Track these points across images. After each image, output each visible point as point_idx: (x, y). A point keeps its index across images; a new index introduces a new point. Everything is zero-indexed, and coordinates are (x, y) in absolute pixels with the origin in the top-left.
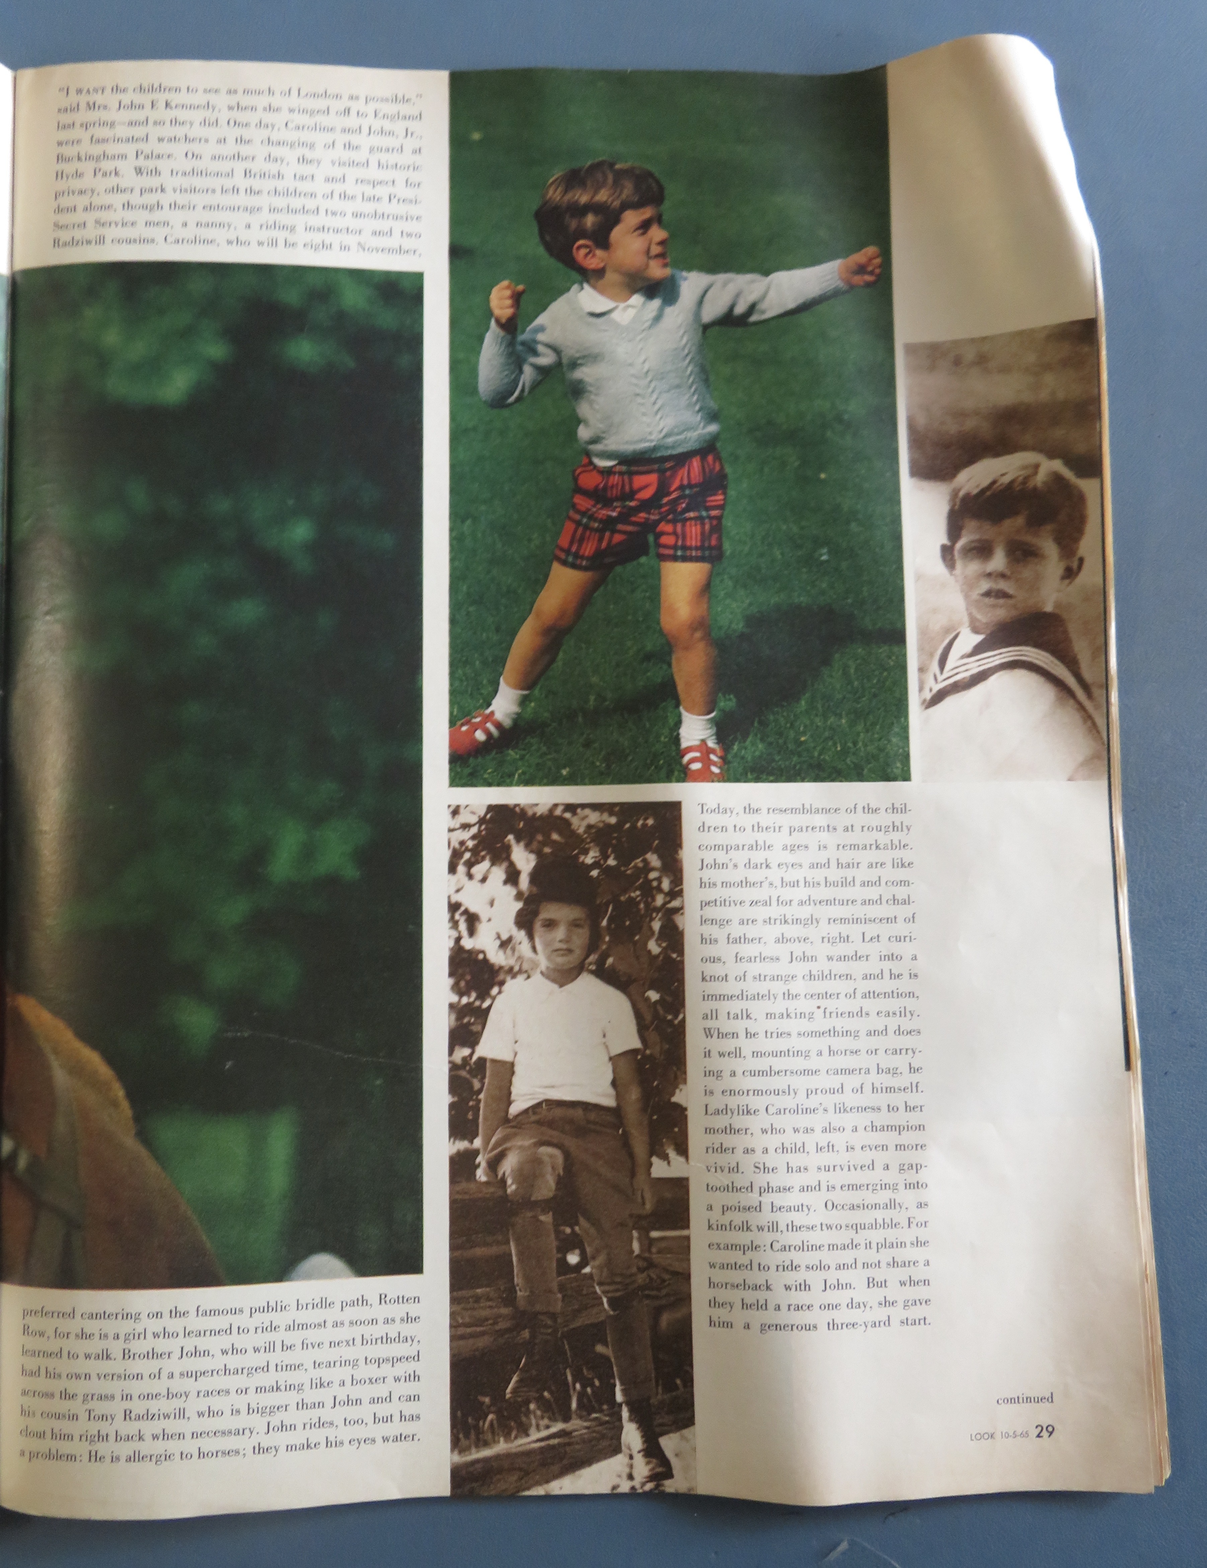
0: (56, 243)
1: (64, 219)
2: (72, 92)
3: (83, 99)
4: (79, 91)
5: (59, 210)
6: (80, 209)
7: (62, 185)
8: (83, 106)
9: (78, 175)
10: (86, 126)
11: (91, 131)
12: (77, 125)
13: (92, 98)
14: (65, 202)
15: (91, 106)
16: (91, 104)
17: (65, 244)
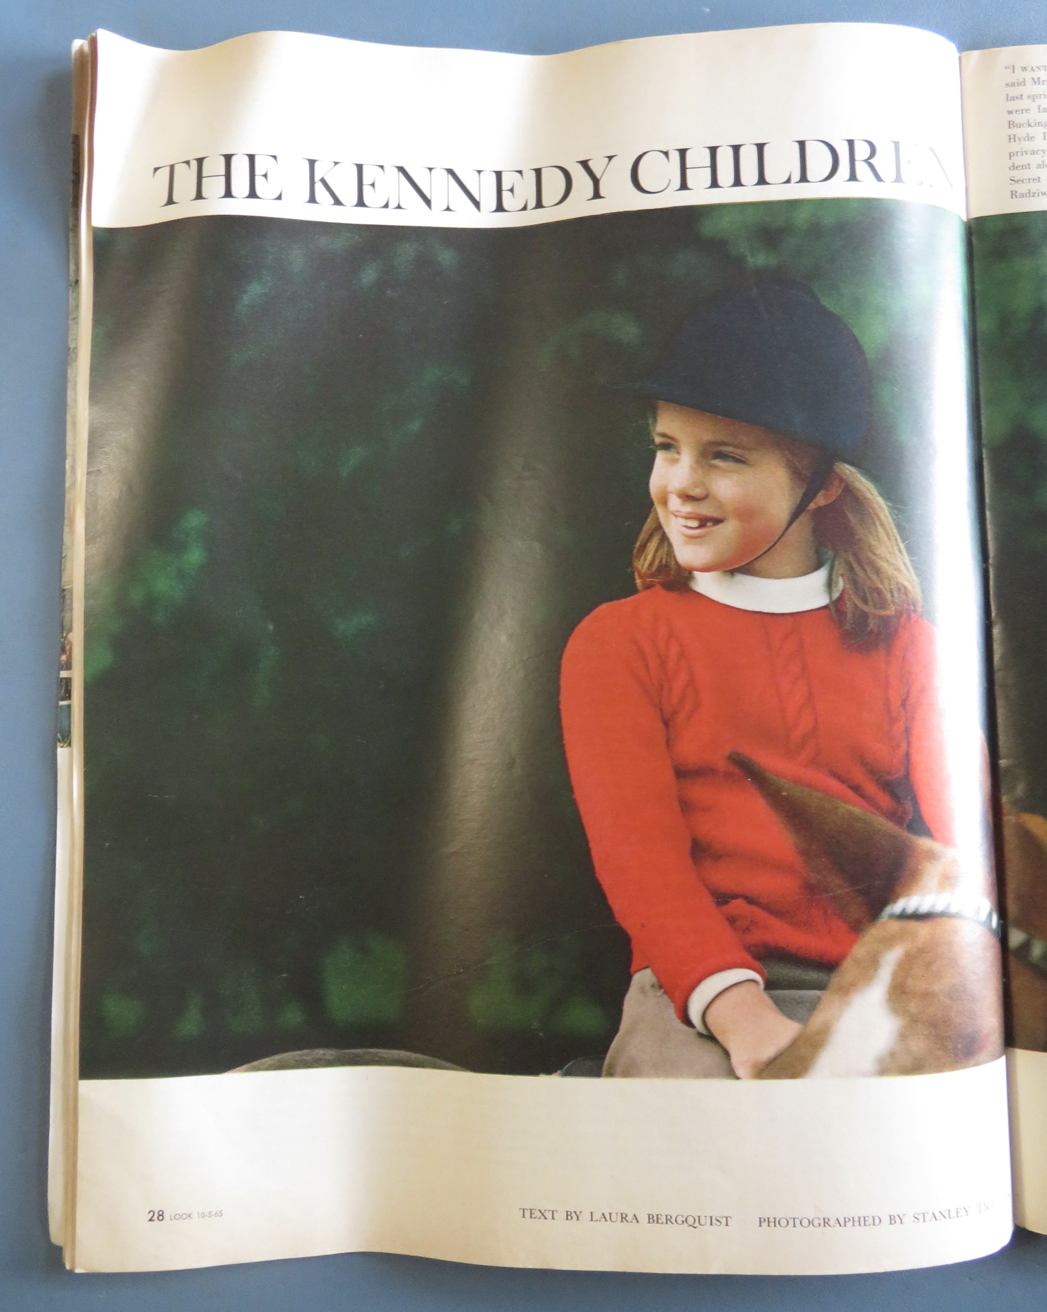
0: (1013, 194)
1: (1018, 174)
2: (1018, 70)
3: (1028, 75)
4: (1024, 69)
5: (1014, 167)
6: (1033, 166)
7: (1014, 147)
8: (1028, 81)
9: (1030, 138)
10: (1033, 98)
11: (1038, 101)
12: (1025, 97)
13: (1036, 75)
14: (1018, 161)
15: (1036, 81)
16: (1036, 80)
17: (1022, 196)
